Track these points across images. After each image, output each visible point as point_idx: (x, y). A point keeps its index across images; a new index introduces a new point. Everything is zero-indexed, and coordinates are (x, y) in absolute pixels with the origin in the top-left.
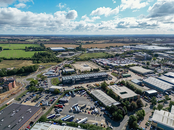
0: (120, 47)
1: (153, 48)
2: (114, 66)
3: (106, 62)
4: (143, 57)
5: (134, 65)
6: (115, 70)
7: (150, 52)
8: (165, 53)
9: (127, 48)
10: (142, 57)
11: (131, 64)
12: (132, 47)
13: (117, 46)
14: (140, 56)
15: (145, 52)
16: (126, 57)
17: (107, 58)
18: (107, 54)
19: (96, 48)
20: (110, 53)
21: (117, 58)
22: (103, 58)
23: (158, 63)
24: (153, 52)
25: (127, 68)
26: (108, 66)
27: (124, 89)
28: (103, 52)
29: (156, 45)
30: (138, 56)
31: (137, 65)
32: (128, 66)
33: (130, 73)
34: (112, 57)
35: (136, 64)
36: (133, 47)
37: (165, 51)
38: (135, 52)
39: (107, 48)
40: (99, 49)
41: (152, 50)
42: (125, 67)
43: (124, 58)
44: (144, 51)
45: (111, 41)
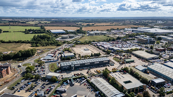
0: (121, 29)
1: (156, 30)
2: (116, 50)
3: (107, 45)
4: (146, 40)
5: (137, 50)
6: (117, 54)
7: (153, 35)
8: (169, 36)
9: (129, 30)
10: (144, 40)
11: (134, 48)
12: (133, 29)
13: (118, 29)
14: (143, 40)
15: (148, 35)
16: (128, 40)
17: (108, 41)
18: (108, 36)
19: (97, 30)
20: (111, 36)
21: (118, 41)
22: (104, 41)
23: (162, 47)
24: (156, 35)
25: (130, 52)
26: (110, 51)
27: (128, 77)
28: (104, 34)
29: (158, 28)
30: (141, 39)
31: (140, 50)
32: (130, 50)
33: (133, 58)
34: (114, 40)
35: (139, 48)
36: (135, 29)
37: (170, 34)
38: (137, 35)
39: (108, 30)
40: (100, 32)
41: (155, 33)
42: (127, 51)
43: (125, 41)
44: (146, 34)
45: (112, 23)
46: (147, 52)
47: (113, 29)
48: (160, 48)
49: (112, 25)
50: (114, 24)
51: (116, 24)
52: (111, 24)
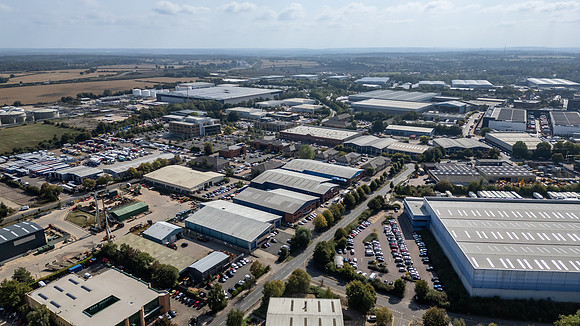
0: (120, 94)
1: (227, 92)
8: (258, 107)
13: (107, 93)
19: (17, 104)
24: (227, 106)
25: (136, 177)
28: (46, 119)
29: (234, 83)
30: (178, 125)
31: (173, 162)
32: (138, 169)
33: (147, 196)
34: (82, 138)
35: (171, 156)
36: (166, 91)
37: (262, 100)
41: (222, 101)
45: (87, 72)
46: (193, 166)
47: (86, 95)
48: (230, 148)
49: (87, 80)
50: (95, 75)
51: (105, 74)
52: (85, 76)
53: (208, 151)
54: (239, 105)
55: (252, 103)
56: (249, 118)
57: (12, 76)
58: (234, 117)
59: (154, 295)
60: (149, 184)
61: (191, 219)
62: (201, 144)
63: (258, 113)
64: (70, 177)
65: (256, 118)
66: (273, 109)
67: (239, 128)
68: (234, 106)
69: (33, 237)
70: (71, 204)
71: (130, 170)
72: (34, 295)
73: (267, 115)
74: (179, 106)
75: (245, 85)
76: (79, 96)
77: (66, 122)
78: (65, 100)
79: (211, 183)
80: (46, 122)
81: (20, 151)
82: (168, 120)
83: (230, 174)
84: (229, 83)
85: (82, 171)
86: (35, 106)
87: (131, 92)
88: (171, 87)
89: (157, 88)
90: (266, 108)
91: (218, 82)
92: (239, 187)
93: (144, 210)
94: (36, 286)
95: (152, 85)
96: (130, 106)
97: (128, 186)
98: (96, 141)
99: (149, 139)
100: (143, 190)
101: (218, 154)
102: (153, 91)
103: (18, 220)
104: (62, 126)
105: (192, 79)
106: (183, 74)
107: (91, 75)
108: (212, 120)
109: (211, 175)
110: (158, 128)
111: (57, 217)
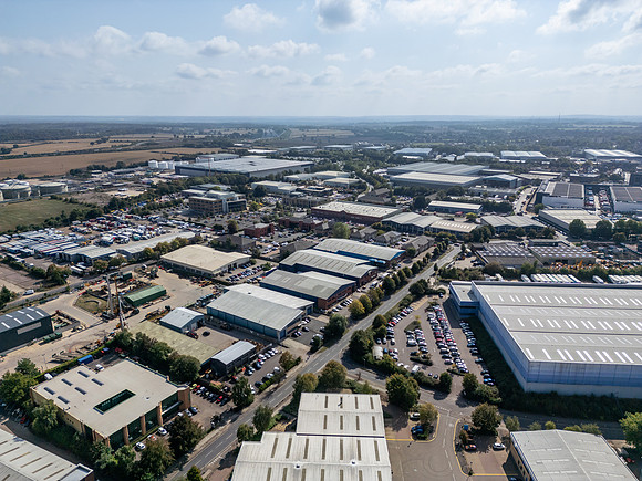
0: (135, 166)
1: (252, 164)
4: (216, 203)
7: (239, 181)
8: (287, 181)
13: (120, 166)
15: (225, 183)
16: (154, 208)
19: (21, 177)
23: (265, 220)
24: (252, 180)
28: (53, 194)
29: (261, 155)
31: (193, 241)
32: (154, 249)
33: (165, 280)
35: (191, 235)
36: (186, 164)
37: (287, 173)
38: (191, 183)
45: (99, 142)
46: (216, 246)
47: (97, 168)
48: (256, 226)
49: (100, 151)
50: (108, 145)
51: (118, 144)
52: (95, 146)
53: (232, 229)
54: (266, 179)
55: (280, 176)
56: (277, 193)
57: (16, 147)
58: (260, 192)
59: (172, 389)
60: (167, 266)
61: (213, 304)
62: (224, 221)
63: (287, 187)
64: (80, 258)
65: (285, 192)
66: (303, 183)
67: (266, 204)
68: (261, 180)
69: (39, 325)
70: (80, 288)
71: (146, 250)
72: (40, 390)
73: (297, 190)
74: (200, 179)
75: (273, 156)
76: (90, 168)
77: (75, 197)
78: (74, 173)
79: (235, 265)
80: (53, 198)
81: (24, 229)
82: (187, 196)
83: (256, 255)
84: (255, 154)
85: (93, 252)
86: (41, 179)
87: (147, 164)
88: (192, 158)
89: (176, 159)
90: (296, 182)
91: (242, 153)
92: (266, 270)
93: (162, 295)
94: (42, 379)
95: (170, 156)
96: (146, 179)
97: (144, 268)
98: (108, 218)
99: (167, 216)
100: (161, 272)
101: (242, 233)
102: (171, 162)
103: (22, 306)
104: (71, 201)
105: (213, 150)
106: (204, 144)
107: (102, 145)
108: (237, 195)
109: (235, 256)
110: (177, 203)
111: (65, 303)
